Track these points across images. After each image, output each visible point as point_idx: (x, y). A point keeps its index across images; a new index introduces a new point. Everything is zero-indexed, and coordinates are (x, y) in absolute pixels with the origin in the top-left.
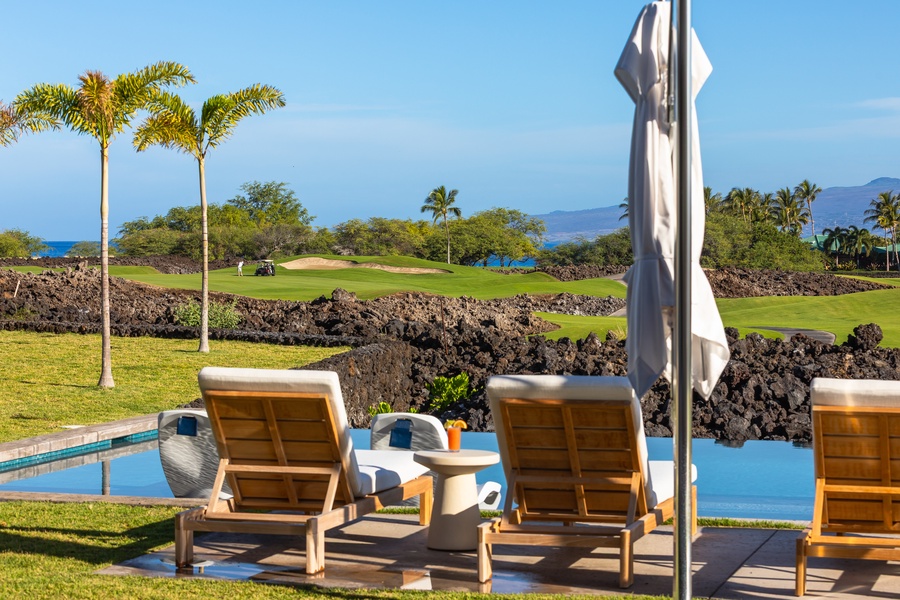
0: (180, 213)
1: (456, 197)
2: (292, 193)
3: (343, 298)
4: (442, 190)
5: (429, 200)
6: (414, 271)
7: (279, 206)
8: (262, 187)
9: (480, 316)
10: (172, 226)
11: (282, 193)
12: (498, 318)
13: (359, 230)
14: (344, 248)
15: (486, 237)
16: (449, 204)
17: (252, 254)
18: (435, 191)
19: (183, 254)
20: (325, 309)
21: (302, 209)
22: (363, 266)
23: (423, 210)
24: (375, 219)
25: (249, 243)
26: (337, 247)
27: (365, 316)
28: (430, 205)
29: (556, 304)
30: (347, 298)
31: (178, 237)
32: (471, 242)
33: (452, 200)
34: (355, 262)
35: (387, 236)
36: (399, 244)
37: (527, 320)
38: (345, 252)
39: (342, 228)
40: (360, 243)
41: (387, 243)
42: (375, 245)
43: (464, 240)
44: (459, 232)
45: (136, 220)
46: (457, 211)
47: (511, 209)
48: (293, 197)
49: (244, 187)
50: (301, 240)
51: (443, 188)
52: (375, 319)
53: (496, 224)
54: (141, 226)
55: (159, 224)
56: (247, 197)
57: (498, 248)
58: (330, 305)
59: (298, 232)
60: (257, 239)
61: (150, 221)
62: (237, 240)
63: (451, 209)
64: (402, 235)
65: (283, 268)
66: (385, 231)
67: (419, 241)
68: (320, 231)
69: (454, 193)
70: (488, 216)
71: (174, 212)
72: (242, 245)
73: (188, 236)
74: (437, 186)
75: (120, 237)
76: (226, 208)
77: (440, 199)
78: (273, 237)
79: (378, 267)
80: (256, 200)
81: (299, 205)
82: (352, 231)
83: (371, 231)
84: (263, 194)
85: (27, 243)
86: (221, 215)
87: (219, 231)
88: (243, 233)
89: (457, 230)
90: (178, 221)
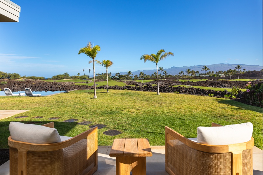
3: (55, 82)
7: (67, 75)
11: (67, 73)
17: (63, 79)
19: (57, 79)
21: (69, 75)
23: (77, 75)
24: (74, 76)
32: (83, 77)
34: (70, 79)
36: (76, 78)
38: (72, 79)
39: (72, 76)
42: (74, 78)
54: (54, 76)
55: (56, 76)
59: (68, 77)
67: (78, 77)
68: (70, 77)
75: (52, 77)
77: (79, 74)
78: (65, 77)
84: (65, 74)
85: (43, 78)
86: (61, 75)
87: (61, 77)
88: (63, 77)
89: (82, 77)
90: (58, 76)
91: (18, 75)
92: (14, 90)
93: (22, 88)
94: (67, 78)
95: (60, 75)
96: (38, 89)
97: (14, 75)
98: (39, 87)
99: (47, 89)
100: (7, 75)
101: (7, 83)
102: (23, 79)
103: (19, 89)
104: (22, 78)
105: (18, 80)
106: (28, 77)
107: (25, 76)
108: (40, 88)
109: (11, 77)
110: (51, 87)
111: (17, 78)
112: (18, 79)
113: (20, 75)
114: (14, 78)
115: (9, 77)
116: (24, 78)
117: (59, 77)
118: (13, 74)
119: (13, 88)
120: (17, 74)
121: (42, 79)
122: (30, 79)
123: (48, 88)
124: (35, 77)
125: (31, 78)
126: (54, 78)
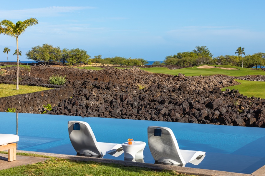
0: (180, 54)
1: (244, 50)
2: (208, 49)
4: (240, 48)
5: (237, 50)
6: (230, 69)
7: (204, 52)
8: (200, 47)
9: (219, 81)
10: (178, 57)
11: (205, 49)
12: (223, 81)
13: (222, 58)
14: (219, 63)
15: (255, 60)
16: (242, 51)
17: (196, 65)
18: (239, 48)
19: (178, 65)
20: (176, 79)
21: (210, 53)
22: (217, 68)
23: (236, 53)
24: (226, 55)
25: (195, 62)
26: (217, 63)
27: (185, 80)
28: (237, 52)
29: (256, 78)
30: (182, 76)
31: (178, 60)
32: (251, 62)
33: (243, 50)
34: (216, 67)
35: (230, 60)
36: (232, 62)
37: (232, 82)
38: (219, 64)
39: (218, 58)
40: (223, 62)
41: (229, 62)
42: (226, 62)
43: (249, 61)
44: (248, 59)
45: (169, 56)
46: (244, 53)
47: (263, 53)
48: (208, 50)
49: (196, 47)
50: (208, 61)
51: (241, 47)
52: (188, 81)
53: (259, 57)
54: (170, 57)
55: (175, 57)
56: (197, 50)
57: (258, 63)
58: (177, 77)
59: (207, 59)
60: (197, 61)
61: (173, 56)
62: (192, 61)
63: (243, 53)
64: (233, 60)
65: (197, 68)
66: (229, 59)
67: (238, 61)
68: (214, 59)
69: (243, 48)
70: (257, 55)
71: (179, 54)
72: (193, 62)
73: (180, 60)
74: (239, 47)
75: (165, 60)
76: (191, 53)
77: (240, 50)
78: (201, 60)
79: (221, 68)
80: (199, 51)
81: (209, 52)
82: (221, 59)
83: (225, 58)
84: (201, 49)
85: (143, 62)
86: (190, 55)
87: (187, 59)
88: (194, 59)
89: (247, 58)
90: (179, 56)
91: (84, 53)
92: (90, 111)
93: (111, 103)
94: (204, 63)
95: (186, 54)
96: (163, 112)
97: (75, 55)
98: (167, 104)
99: (194, 111)
100: (60, 54)
101: (65, 80)
102: (94, 64)
103: (102, 108)
104: (93, 61)
105: (84, 68)
106: (107, 59)
107: (99, 57)
108: (171, 107)
109: (68, 60)
110: (209, 105)
111: (80, 63)
112: (83, 66)
113: (87, 53)
114: (75, 62)
115: (64, 59)
116: (97, 62)
117: (184, 58)
118: (72, 51)
119: (85, 101)
120: (82, 52)
121: (140, 66)
122: (110, 65)
123: (199, 110)
124: (123, 59)
125: (113, 61)
126: (169, 63)
